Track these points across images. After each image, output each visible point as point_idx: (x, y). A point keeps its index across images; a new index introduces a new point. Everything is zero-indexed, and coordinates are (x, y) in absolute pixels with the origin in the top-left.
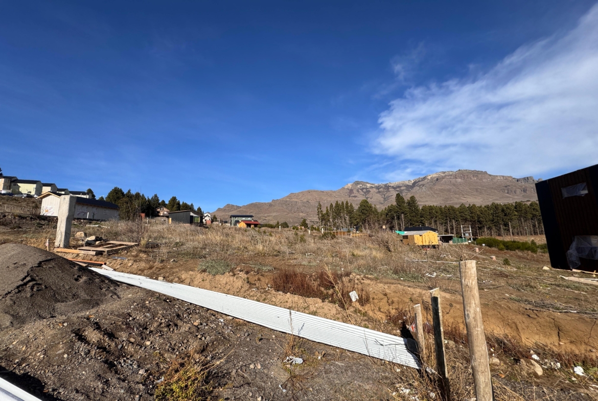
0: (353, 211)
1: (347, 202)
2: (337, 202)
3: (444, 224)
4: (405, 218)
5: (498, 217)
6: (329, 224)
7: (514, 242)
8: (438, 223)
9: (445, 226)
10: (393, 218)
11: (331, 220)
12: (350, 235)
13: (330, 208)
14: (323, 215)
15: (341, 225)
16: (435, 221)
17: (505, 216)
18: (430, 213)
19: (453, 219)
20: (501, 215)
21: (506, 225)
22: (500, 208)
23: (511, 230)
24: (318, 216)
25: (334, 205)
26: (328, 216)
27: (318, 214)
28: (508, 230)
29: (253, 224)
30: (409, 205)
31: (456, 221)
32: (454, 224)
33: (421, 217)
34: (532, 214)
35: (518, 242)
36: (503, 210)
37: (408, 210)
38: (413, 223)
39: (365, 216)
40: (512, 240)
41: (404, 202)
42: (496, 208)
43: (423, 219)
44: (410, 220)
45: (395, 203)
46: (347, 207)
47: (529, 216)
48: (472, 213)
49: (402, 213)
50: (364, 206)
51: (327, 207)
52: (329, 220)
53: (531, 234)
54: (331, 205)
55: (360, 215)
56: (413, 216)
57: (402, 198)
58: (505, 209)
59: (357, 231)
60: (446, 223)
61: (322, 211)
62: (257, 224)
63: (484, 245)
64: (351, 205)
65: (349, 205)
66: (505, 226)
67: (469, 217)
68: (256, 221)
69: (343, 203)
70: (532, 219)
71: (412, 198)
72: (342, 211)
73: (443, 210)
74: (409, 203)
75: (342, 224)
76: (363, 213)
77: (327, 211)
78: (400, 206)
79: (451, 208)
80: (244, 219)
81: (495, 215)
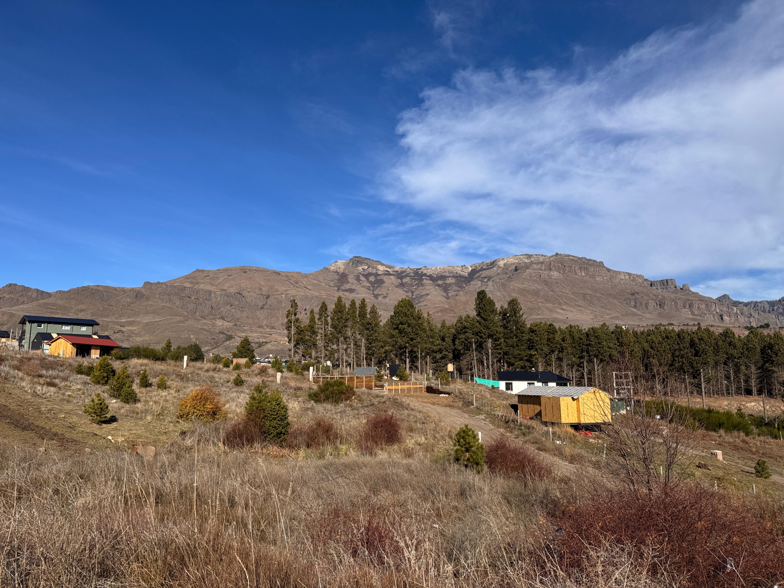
0: (377, 325)
1: (363, 301)
2: (340, 299)
3: (575, 367)
4: (495, 347)
5: (682, 357)
6: (313, 353)
7: (710, 411)
8: (564, 364)
9: (577, 370)
10: (468, 348)
11: (320, 343)
12: (382, 386)
13: (321, 315)
14: (300, 332)
15: (345, 358)
16: (560, 359)
17: (696, 355)
18: (548, 340)
19: (595, 356)
20: (688, 352)
21: (696, 375)
22: (688, 339)
23: (703, 386)
24: (286, 332)
25: (331, 307)
26: (314, 333)
27: (288, 328)
28: (699, 386)
29: (96, 347)
30: (504, 319)
31: (602, 361)
32: (596, 367)
33: (530, 348)
34: (727, 354)
35: (718, 412)
36: (692, 344)
37: (501, 330)
38: (512, 360)
39: (406, 339)
40: (706, 408)
41: (493, 311)
42: (679, 337)
43: (533, 352)
44: (506, 353)
45: (473, 313)
46: (363, 315)
47: (722, 357)
48: (621, 345)
49: (490, 336)
50: (406, 315)
51: (312, 312)
52: (315, 345)
53: (723, 394)
54: (324, 307)
55: (392, 336)
56: (513, 346)
57: (491, 303)
58: (697, 341)
59: (392, 375)
60: (580, 365)
61: (297, 320)
62: (112, 348)
63: (658, 417)
64: (374, 312)
65: (369, 310)
66: (694, 377)
67: (615, 353)
68: (107, 337)
69: (353, 303)
70: (725, 363)
71: (513, 303)
72: (350, 323)
73: (577, 336)
74: (504, 314)
75: (348, 355)
76: (400, 332)
77: (312, 320)
78: (485, 320)
79: (592, 331)
80: (66, 329)
81: (677, 353)
